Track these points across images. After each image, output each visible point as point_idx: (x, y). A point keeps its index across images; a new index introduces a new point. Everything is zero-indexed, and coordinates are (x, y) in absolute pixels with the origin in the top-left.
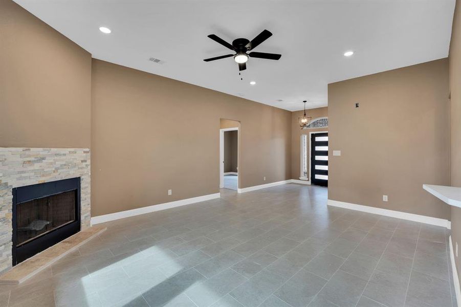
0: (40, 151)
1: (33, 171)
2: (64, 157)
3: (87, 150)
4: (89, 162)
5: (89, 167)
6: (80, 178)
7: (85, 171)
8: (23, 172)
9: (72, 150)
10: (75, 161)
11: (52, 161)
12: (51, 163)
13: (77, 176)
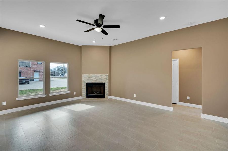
0: (92, 75)
1: (90, 79)
2: (99, 77)
3: (107, 75)
4: (108, 79)
5: (108, 80)
6: (104, 83)
7: (106, 81)
8: (88, 80)
9: (101, 75)
10: (102, 78)
11: (95, 77)
12: (95, 78)
13: (103, 82)
